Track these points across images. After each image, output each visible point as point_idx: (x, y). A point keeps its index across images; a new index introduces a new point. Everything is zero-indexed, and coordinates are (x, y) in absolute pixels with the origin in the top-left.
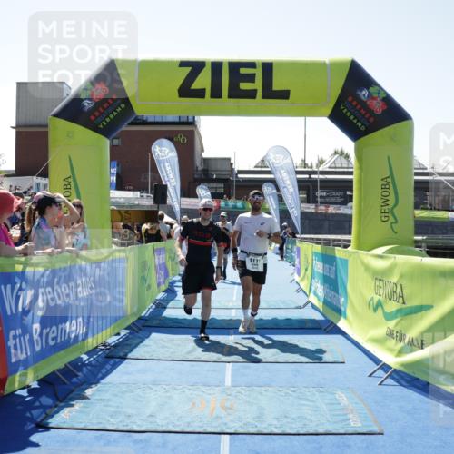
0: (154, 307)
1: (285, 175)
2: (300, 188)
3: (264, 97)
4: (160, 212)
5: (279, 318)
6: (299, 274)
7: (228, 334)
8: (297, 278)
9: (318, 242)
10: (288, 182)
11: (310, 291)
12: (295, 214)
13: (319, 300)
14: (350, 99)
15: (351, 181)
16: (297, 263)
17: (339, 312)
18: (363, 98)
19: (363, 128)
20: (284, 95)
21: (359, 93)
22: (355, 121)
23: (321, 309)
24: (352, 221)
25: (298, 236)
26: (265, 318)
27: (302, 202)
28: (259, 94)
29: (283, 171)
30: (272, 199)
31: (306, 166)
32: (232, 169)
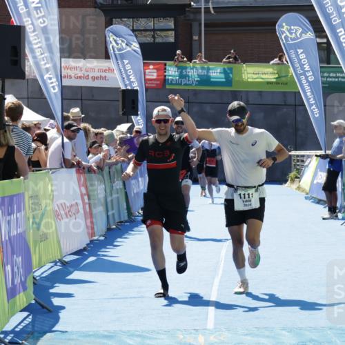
30: (302, 56)
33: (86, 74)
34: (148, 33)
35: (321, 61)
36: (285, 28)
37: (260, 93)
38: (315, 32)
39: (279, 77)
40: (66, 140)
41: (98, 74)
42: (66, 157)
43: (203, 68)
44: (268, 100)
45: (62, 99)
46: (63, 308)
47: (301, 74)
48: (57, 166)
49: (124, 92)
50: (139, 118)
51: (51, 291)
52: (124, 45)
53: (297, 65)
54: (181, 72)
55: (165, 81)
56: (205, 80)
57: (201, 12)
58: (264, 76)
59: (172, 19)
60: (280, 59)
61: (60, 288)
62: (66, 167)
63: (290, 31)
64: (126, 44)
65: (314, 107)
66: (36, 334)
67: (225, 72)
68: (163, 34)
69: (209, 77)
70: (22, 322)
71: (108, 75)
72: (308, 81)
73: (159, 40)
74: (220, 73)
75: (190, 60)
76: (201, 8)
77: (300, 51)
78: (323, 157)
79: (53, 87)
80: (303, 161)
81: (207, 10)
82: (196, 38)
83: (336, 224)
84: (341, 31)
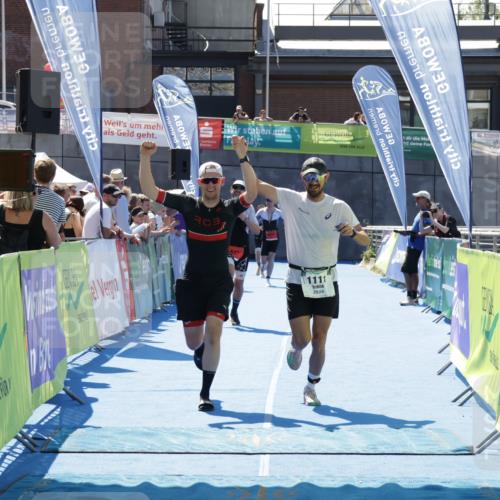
0: (20, 449)
2: (471, 82)
4: (41, 158)
5: (403, 484)
10: (434, 65)
12: (454, 162)
16: (457, 313)
25: (463, 230)
27: (476, 124)
29: (417, 31)
31: (489, 10)
32: (260, 21)
33: (131, 130)
34: (204, 84)
35: (403, 123)
36: (363, 82)
37: (332, 158)
38: (398, 89)
39: (354, 140)
40: (105, 206)
41: (145, 131)
42: (105, 225)
43: (266, 127)
44: (340, 166)
45: (102, 159)
46: (95, 400)
47: (380, 137)
48: (94, 235)
49: (175, 152)
50: (190, 182)
51: (83, 380)
52: (175, 98)
53: (376, 126)
54: (241, 131)
55: (222, 140)
56: (269, 141)
57: (265, 63)
58: (337, 138)
59: (232, 69)
60: (356, 119)
61: (95, 377)
62: (105, 238)
63: (368, 86)
64: (179, 97)
65: (394, 175)
66: (64, 430)
67: (292, 132)
68: (222, 86)
69: (274, 137)
70: (49, 414)
71: (156, 132)
72: (387, 145)
73: (216, 93)
74: (287, 133)
75: (252, 117)
76: (265, 58)
77: (380, 110)
78: (403, 233)
79: (92, 144)
80: (380, 238)
81: (273, 60)
82: (259, 92)
83: (416, 311)
84: (425, 87)
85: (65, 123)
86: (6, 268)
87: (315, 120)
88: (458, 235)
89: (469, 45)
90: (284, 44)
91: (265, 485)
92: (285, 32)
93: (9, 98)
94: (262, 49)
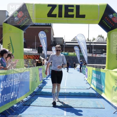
0: (38, 88)
1: (82, 44)
2: (87, 48)
3: (76, 17)
6: (87, 77)
7: (64, 98)
8: (86, 79)
9: (93, 66)
10: (83, 46)
11: (91, 83)
12: (86, 57)
13: (94, 86)
14: (106, 18)
15: (106, 46)
16: (86, 74)
17: (102, 91)
18: (110, 17)
19: (110, 28)
20: (83, 16)
21: (109, 16)
22: (108, 25)
23: (95, 90)
24: (106, 60)
25: (87, 64)
26: (76, 92)
27: (88, 53)
28: (75, 16)
30: (77, 52)
31: (89, 40)
32: (64, 41)
36: (75, 48)
37: (72, 56)
38: (79, 49)
39: (74, 54)
46: (47, 83)
57: (64, 46)
65: (79, 58)
67: (67, 53)
69: (65, 54)
70: (41, 84)
72: (78, 55)
75: (63, 52)
83: (81, 73)
84: (82, 49)
85: (43, 52)
86: (37, 68)
87: (70, 52)
88: (86, 65)
89: (87, 44)
90: (66, 44)
91: (66, 92)
92: (66, 42)
93: (36, 49)
94: (64, 44)
